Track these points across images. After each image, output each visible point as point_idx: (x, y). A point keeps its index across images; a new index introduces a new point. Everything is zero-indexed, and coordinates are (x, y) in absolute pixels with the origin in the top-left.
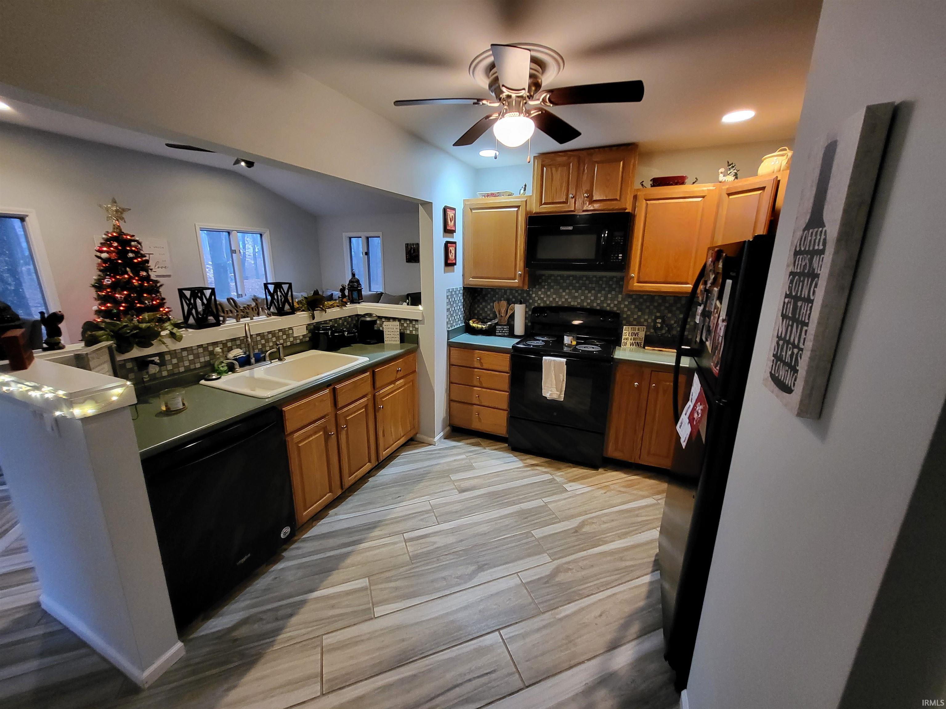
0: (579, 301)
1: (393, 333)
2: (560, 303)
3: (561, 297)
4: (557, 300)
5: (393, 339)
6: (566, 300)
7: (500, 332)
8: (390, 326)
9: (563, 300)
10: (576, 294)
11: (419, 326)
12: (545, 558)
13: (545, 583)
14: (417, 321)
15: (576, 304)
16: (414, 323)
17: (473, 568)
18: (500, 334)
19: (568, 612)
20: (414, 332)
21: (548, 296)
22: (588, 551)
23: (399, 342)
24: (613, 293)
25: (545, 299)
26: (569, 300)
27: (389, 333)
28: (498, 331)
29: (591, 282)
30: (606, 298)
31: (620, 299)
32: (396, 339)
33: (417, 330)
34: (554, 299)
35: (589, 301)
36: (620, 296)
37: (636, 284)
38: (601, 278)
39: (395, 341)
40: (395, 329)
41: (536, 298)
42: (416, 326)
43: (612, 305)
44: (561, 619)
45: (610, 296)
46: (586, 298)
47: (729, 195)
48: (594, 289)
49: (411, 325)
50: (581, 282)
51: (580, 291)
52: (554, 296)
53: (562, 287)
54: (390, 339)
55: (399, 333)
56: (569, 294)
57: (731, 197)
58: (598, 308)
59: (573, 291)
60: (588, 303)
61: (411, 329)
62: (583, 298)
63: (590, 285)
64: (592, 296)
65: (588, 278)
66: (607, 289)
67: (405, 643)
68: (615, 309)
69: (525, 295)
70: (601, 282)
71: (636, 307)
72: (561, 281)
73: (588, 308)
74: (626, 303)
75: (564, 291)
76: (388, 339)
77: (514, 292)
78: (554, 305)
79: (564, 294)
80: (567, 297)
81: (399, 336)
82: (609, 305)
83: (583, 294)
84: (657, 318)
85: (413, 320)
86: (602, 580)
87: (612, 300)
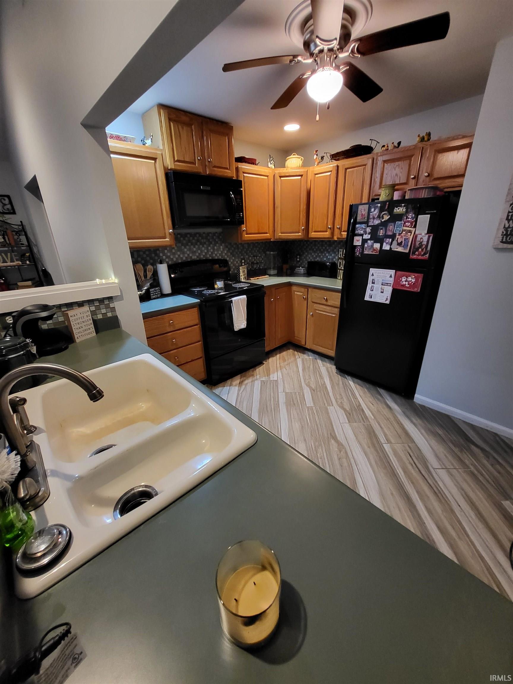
0: (197, 254)
1: (85, 323)
2: (184, 259)
3: (184, 253)
4: (181, 256)
5: (86, 332)
6: (188, 255)
7: (154, 295)
8: (79, 316)
9: (186, 255)
10: (195, 249)
11: (115, 304)
12: (330, 409)
13: (350, 414)
14: (110, 298)
15: (195, 257)
16: (106, 302)
17: (333, 441)
18: (154, 297)
19: (370, 414)
20: (109, 315)
21: (174, 254)
22: (329, 391)
23: (95, 334)
24: (217, 245)
25: (172, 257)
26: (191, 255)
27: (80, 326)
28: (152, 295)
29: (203, 238)
30: (214, 249)
31: (222, 250)
32: (89, 331)
33: (113, 310)
34: (179, 256)
35: (204, 254)
36: (221, 247)
37: (246, 236)
38: (208, 234)
39: (89, 334)
40: (85, 317)
41: (164, 257)
42: (112, 305)
43: (218, 255)
44: (375, 417)
45: (216, 248)
46: (202, 251)
47: (281, 177)
48: (205, 243)
49: (102, 306)
50: (196, 238)
51: (197, 247)
52: (179, 253)
53: (182, 245)
54: (83, 334)
55: (92, 321)
56: (190, 250)
57: (282, 179)
58: (210, 258)
59: (192, 247)
60: (210, 255)
61: (104, 311)
62: (199, 251)
63: (202, 240)
64: (187, 251)
65: (200, 234)
66: (213, 243)
67: (394, 493)
68: (220, 257)
69: (153, 255)
70: (209, 237)
71: (231, 254)
72: (182, 239)
73: (204, 259)
74: (226, 252)
75: (185, 248)
76: (80, 335)
77: (141, 253)
78: (180, 261)
79: (186, 250)
80: (188, 253)
81: (93, 326)
82: (216, 255)
83: (199, 248)
84: (242, 259)
85: (104, 299)
86: (350, 395)
87: (218, 250)
